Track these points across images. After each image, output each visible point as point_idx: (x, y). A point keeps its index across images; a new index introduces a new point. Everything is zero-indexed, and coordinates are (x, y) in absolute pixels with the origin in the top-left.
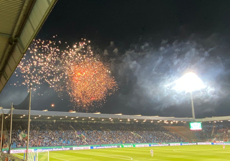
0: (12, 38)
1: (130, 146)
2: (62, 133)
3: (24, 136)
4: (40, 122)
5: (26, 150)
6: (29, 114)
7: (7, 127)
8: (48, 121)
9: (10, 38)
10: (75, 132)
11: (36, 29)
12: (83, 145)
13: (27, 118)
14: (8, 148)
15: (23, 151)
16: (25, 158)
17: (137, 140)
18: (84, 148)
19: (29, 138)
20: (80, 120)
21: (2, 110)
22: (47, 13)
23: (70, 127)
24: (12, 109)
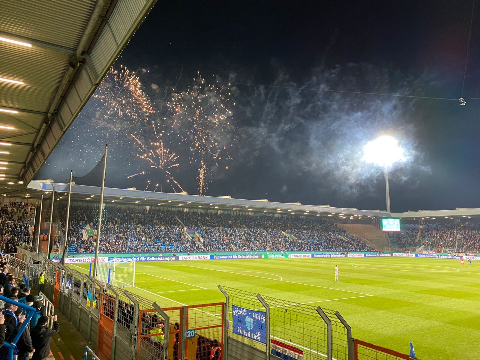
0: (75, 55)
1: (280, 256)
2: (161, 230)
3: (91, 233)
4: (120, 209)
5: (94, 258)
6: (101, 194)
7: (61, 216)
8: (136, 207)
9: (73, 56)
10: (183, 228)
11: (121, 43)
12: (197, 252)
13: (97, 200)
14: (60, 253)
15: (88, 259)
16: (92, 272)
17: (291, 246)
18: (199, 257)
19: (99, 237)
20: (194, 208)
21: (52, 185)
22: (142, 15)
23: (176, 220)
24: (71, 183)
